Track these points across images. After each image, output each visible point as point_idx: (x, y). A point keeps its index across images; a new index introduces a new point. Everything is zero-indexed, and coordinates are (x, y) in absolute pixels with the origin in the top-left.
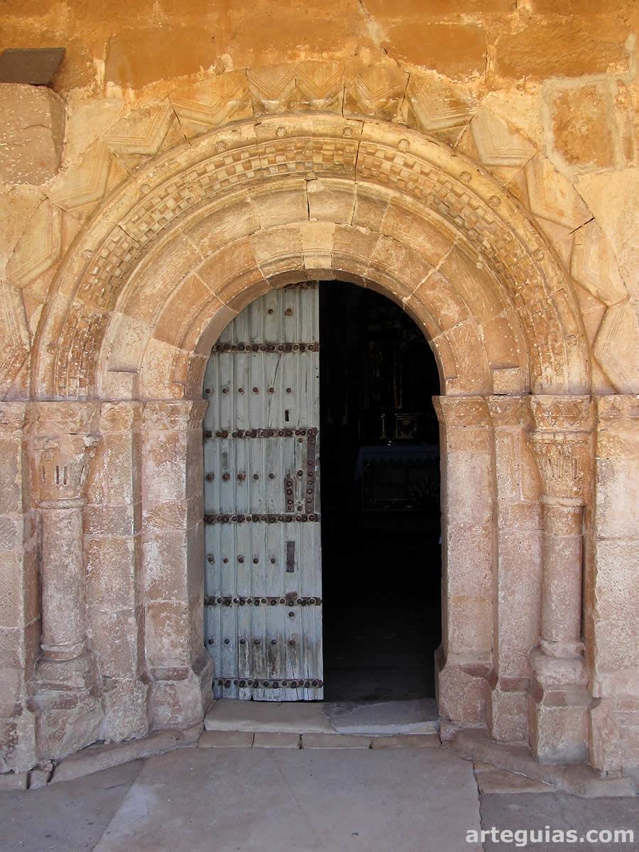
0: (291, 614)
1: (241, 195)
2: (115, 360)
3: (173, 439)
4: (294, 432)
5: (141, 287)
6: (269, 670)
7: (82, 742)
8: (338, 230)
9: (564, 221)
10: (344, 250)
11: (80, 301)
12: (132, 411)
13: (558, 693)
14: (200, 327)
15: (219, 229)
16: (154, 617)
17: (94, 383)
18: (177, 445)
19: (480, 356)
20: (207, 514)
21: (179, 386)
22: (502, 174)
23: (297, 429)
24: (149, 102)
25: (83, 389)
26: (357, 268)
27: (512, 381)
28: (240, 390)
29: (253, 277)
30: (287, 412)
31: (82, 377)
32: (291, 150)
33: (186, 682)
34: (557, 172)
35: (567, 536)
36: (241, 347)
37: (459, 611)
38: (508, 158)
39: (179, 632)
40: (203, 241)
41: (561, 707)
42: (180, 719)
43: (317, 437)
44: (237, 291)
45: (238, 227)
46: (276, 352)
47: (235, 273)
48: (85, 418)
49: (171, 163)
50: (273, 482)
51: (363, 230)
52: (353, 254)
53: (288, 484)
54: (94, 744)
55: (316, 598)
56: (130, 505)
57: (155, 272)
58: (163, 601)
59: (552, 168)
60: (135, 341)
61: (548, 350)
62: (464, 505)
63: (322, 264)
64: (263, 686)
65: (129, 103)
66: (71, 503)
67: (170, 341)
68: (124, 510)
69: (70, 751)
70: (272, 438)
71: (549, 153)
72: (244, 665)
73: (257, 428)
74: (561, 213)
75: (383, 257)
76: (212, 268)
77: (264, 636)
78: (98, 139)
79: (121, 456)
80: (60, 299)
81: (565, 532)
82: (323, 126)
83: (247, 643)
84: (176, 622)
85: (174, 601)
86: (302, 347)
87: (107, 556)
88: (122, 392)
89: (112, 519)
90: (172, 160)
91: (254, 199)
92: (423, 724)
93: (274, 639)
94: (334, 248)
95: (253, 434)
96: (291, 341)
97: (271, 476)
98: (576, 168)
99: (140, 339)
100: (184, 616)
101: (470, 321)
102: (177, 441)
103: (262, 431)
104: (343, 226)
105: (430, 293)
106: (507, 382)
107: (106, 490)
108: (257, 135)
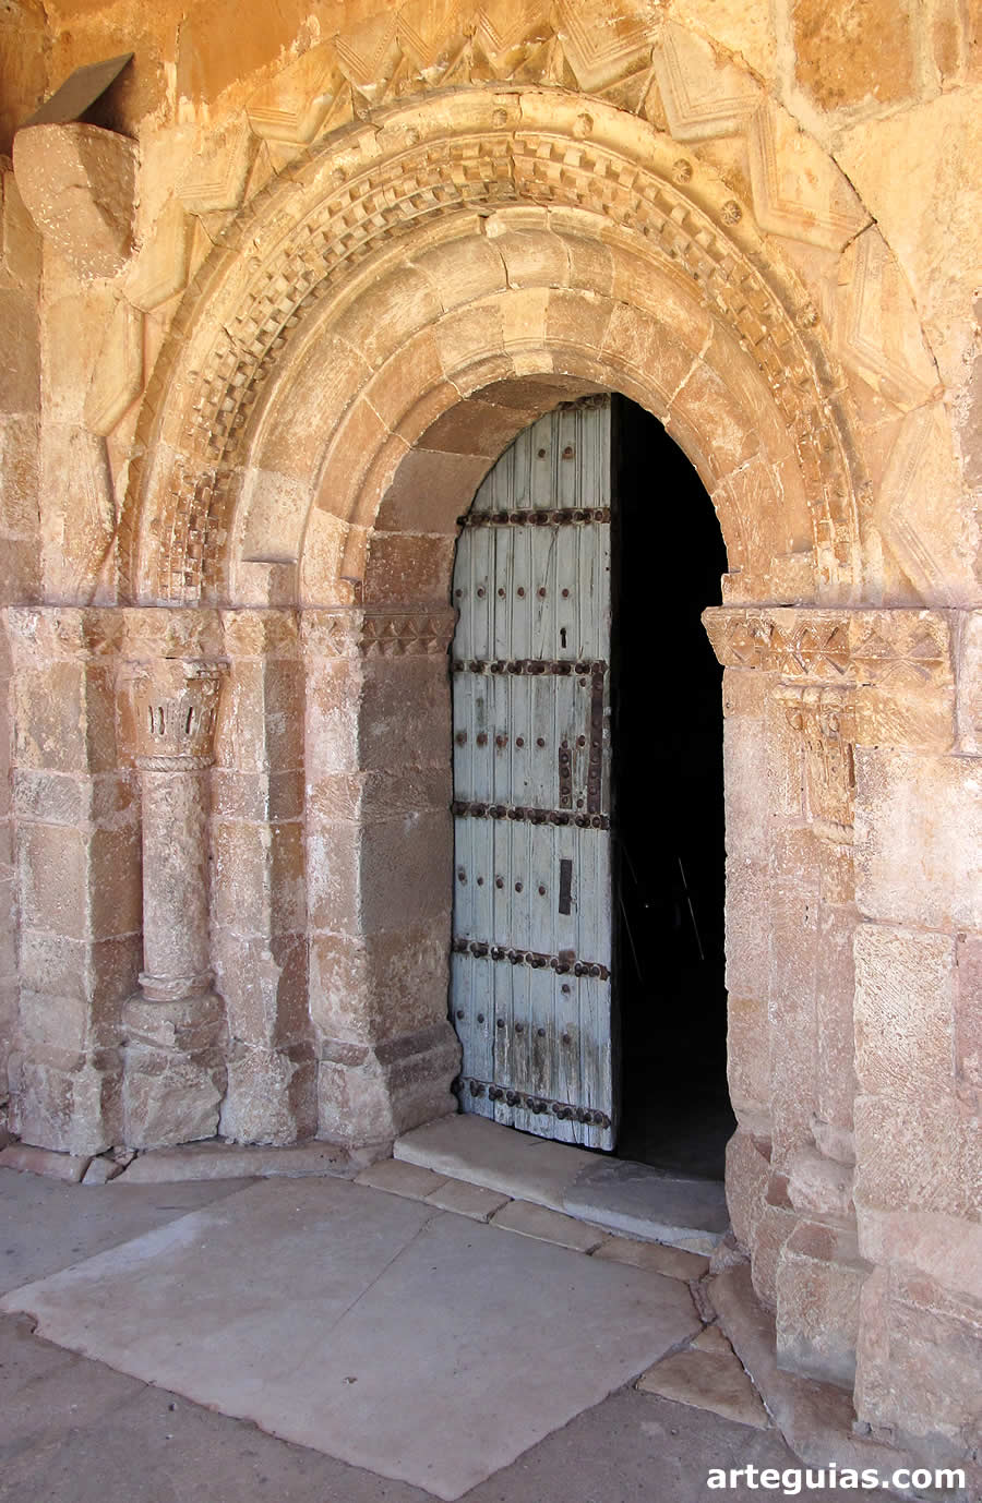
0: (565, 989)
1: (396, 257)
2: (257, 543)
3: (342, 672)
4: (573, 667)
5: (285, 425)
6: (534, 1079)
7: (184, 1131)
8: (554, 300)
9: (814, 236)
10: (562, 336)
11: (184, 452)
12: (262, 625)
13: (823, 1229)
14: (380, 487)
15: (387, 319)
16: (320, 956)
17: (222, 580)
18: (348, 682)
19: (780, 527)
20: (457, 799)
21: (346, 586)
22: (713, 154)
23: (579, 662)
24: (225, 121)
25: (193, 589)
26: (588, 368)
27: (802, 577)
28: (501, 592)
29: (445, 398)
30: (563, 632)
31: (189, 570)
32: (423, 168)
33: (358, 1071)
34: (800, 131)
35: (839, 905)
36: (503, 518)
37: (742, 1029)
38: (714, 119)
39: (351, 986)
40: (367, 341)
41: (816, 1260)
42: (350, 1130)
43: (605, 677)
44: (426, 424)
45: (414, 310)
46: (549, 524)
47: (417, 391)
48: (182, 634)
49: (281, 215)
50: (543, 753)
51: (589, 295)
52: (576, 343)
53: (564, 756)
54: (207, 1139)
55: (601, 966)
56: (263, 772)
57: (304, 398)
58: (331, 934)
59: (790, 124)
60: (290, 513)
61: (824, 514)
62: (750, 822)
63: (539, 364)
64: (526, 1106)
65: (203, 127)
66: (168, 763)
67: (335, 511)
68: (253, 781)
69: (162, 1141)
70: (543, 677)
71: (786, 95)
72: (502, 1063)
73: (523, 659)
74: (810, 222)
75: (617, 345)
76: (386, 385)
77: (530, 1021)
78: (171, 194)
79: (251, 696)
80: (163, 450)
81: (835, 896)
82: (464, 115)
83: (506, 1027)
84: (346, 970)
85: (344, 935)
86: (585, 516)
87: (238, 851)
88: (257, 593)
89: (243, 794)
90: (280, 211)
91: (415, 260)
92: (695, 1233)
93: (542, 1027)
94: (548, 334)
95: (516, 668)
96: (570, 505)
97: (540, 743)
98: (836, 115)
99: (297, 510)
100: (358, 962)
101: (761, 459)
102: (347, 675)
103: (529, 664)
104: (560, 292)
105: (693, 406)
106: (793, 580)
107: (236, 748)
108: (382, 148)
